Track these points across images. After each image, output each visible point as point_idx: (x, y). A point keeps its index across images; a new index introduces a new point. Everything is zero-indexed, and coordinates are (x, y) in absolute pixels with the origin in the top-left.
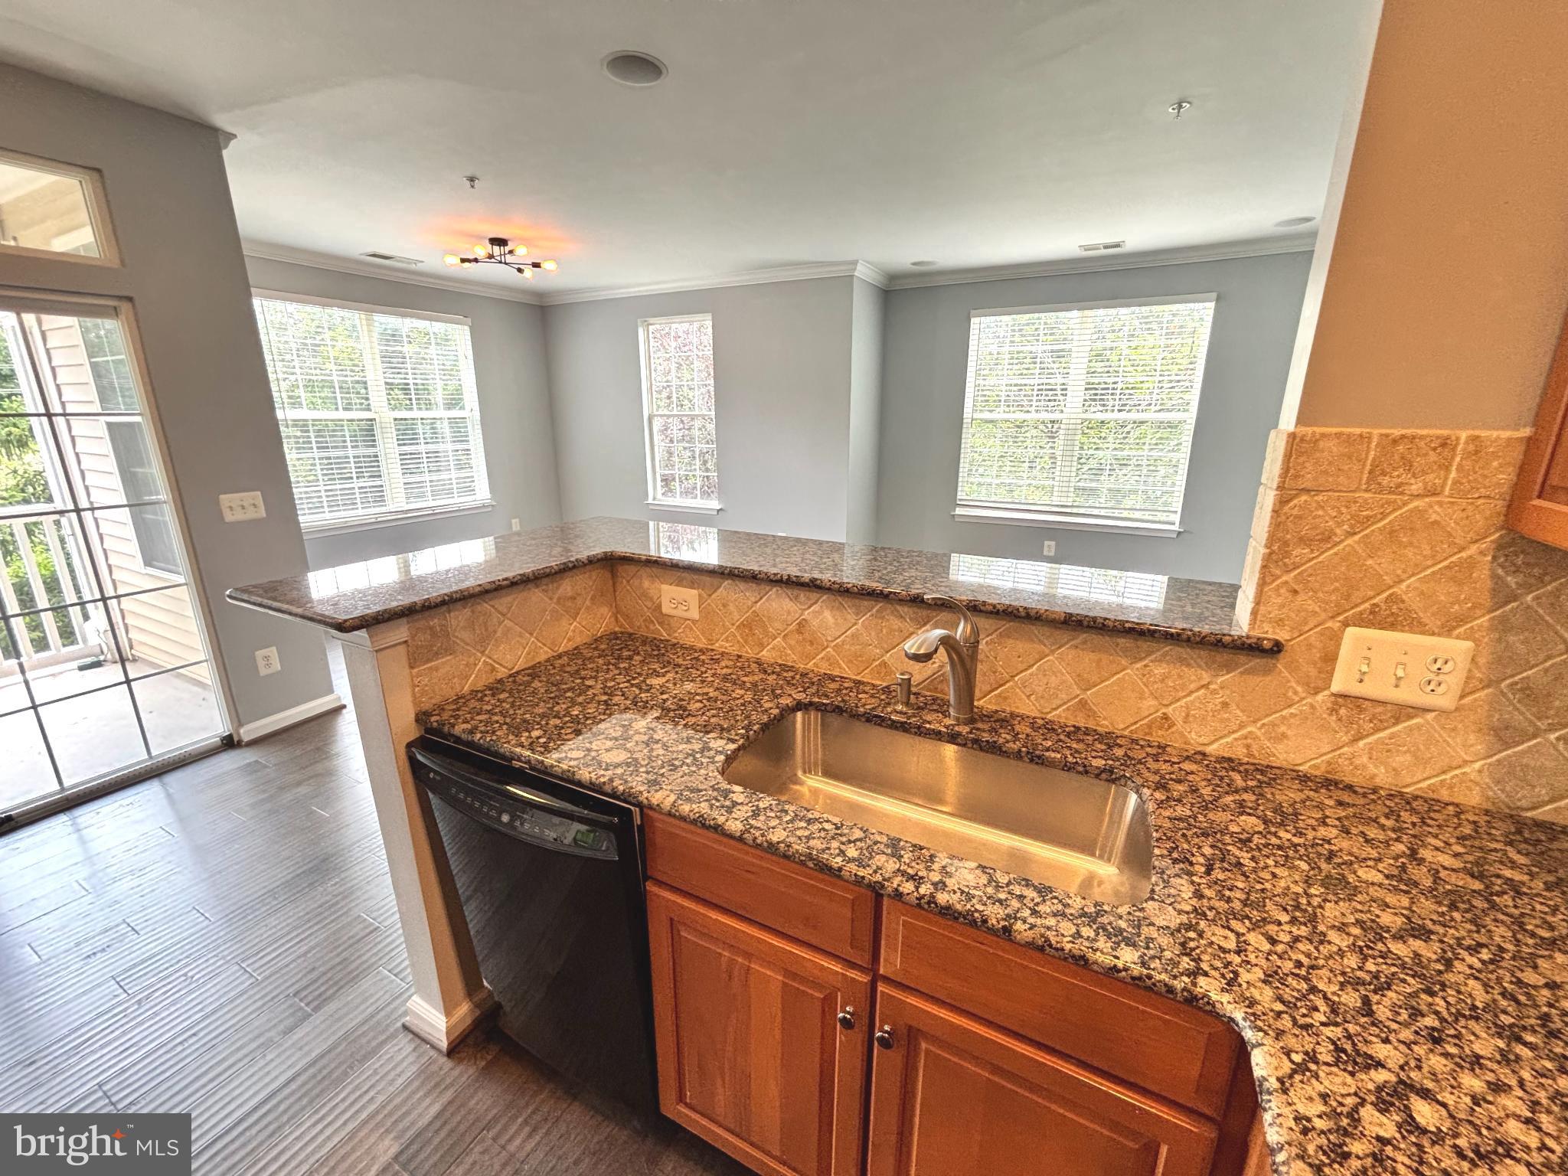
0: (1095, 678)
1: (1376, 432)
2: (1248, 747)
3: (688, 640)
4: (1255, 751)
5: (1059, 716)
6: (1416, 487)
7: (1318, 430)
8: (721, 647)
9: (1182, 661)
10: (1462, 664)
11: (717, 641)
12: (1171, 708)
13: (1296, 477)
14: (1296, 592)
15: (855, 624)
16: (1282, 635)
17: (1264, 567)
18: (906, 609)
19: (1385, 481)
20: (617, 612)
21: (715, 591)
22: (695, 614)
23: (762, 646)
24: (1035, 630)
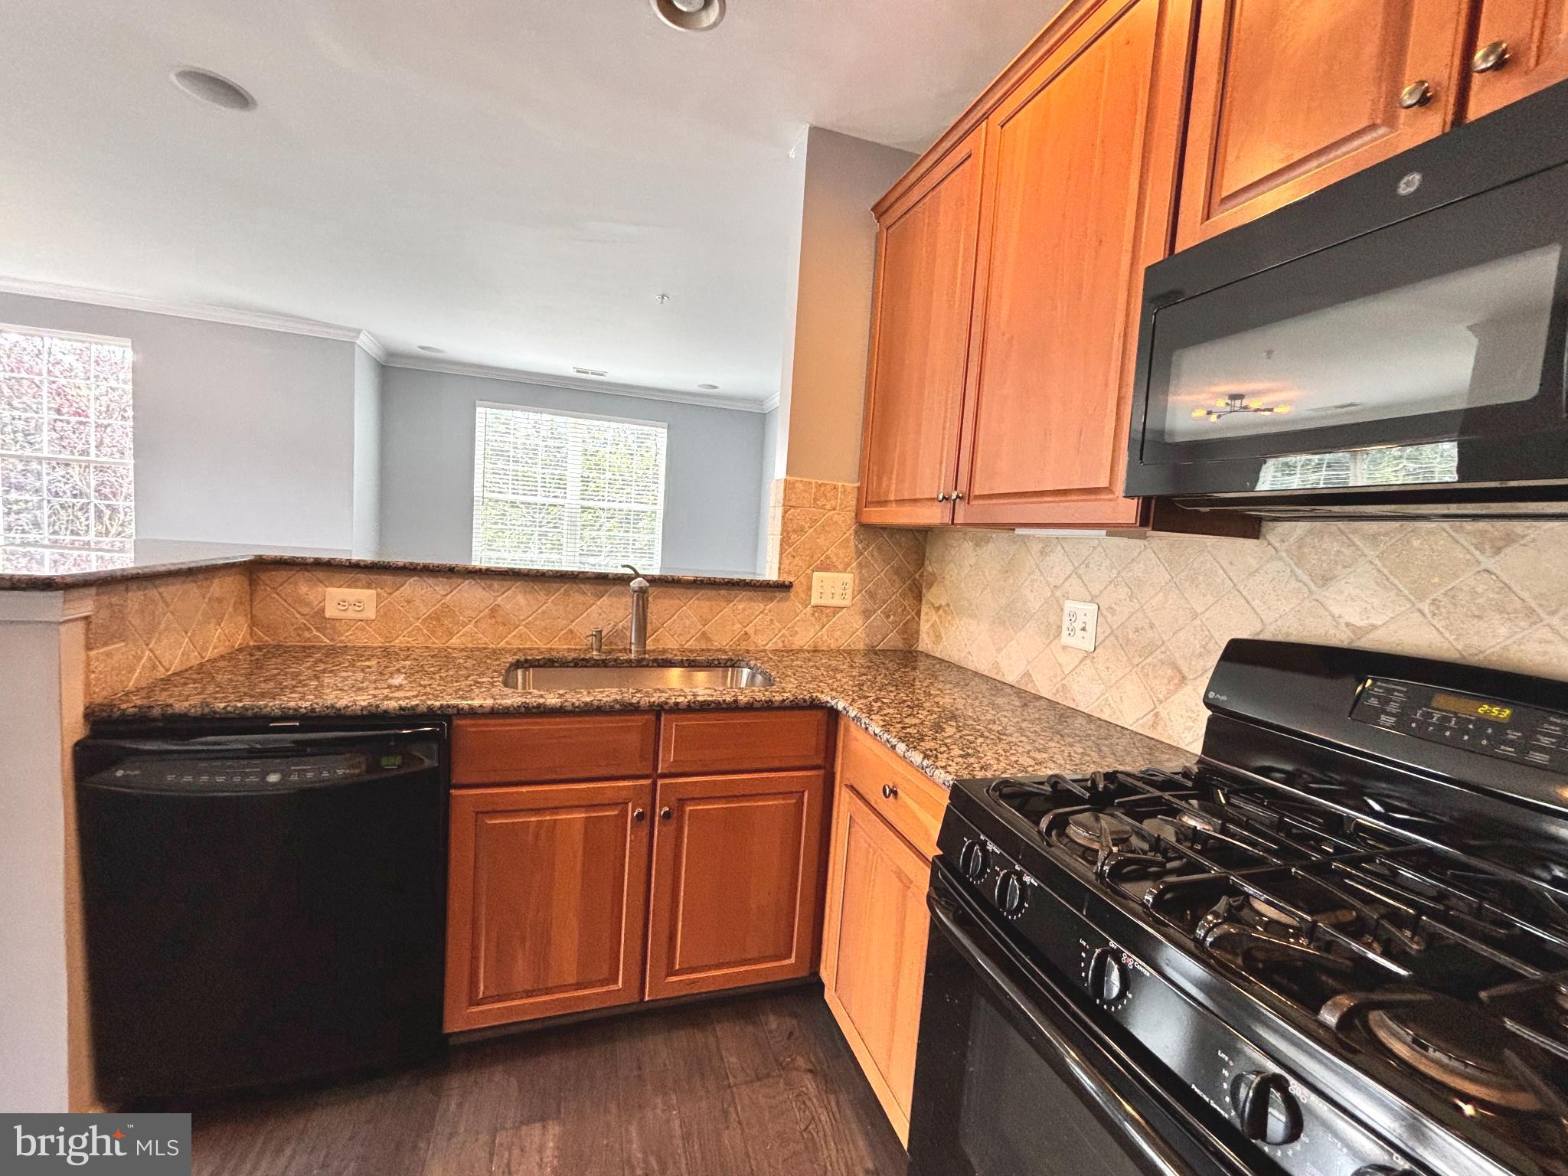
0: (710, 617)
1: (814, 481)
2: (783, 642)
3: (362, 640)
4: (786, 643)
5: (691, 645)
6: (828, 507)
7: (795, 478)
8: (401, 642)
9: (751, 599)
10: (851, 583)
11: (397, 638)
12: (748, 628)
13: (789, 500)
14: (794, 557)
15: (545, 603)
16: (792, 579)
17: (781, 545)
18: (588, 586)
19: (819, 502)
20: (254, 622)
21: (397, 589)
22: (370, 614)
23: (452, 635)
24: (676, 591)
